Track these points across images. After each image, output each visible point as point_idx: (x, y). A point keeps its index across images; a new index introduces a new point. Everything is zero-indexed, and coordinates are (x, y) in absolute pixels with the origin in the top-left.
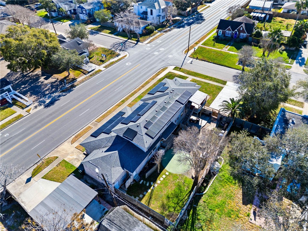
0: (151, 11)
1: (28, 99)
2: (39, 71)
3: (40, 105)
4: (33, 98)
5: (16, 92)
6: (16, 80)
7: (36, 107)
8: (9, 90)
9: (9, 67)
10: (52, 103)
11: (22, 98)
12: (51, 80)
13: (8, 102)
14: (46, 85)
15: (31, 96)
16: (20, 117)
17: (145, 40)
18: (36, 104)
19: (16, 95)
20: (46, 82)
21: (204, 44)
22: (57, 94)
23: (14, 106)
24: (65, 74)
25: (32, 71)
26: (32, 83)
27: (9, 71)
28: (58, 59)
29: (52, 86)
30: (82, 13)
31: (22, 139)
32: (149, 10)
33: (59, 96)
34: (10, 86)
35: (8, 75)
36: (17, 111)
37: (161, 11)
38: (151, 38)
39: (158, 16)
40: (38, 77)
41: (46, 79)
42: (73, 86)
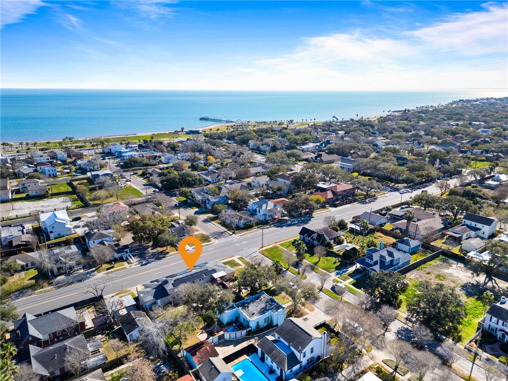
0: (259, 210)
1: (134, 260)
2: (151, 244)
3: (139, 264)
4: (137, 259)
5: (130, 254)
6: (135, 247)
7: (136, 265)
8: (127, 252)
9: (133, 238)
10: (146, 264)
11: (131, 258)
12: (154, 251)
13: (123, 259)
14: (150, 253)
15: (137, 258)
16: (125, 268)
17: (239, 233)
18: (137, 263)
19: (129, 256)
20: (151, 251)
21: (281, 245)
22: (151, 260)
23: (125, 262)
24: (165, 248)
25: (147, 244)
26: (142, 250)
27: (132, 241)
28: (161, 238)
29: (152, 255)
30: (209, 204)
31: (119, 279)
32: (258, 209)
33: (152, 261)
34: (128, 250)
35: (132, 243)
36: (125, 264)
37: (267, 211)
38: (247, 232)
39: (264, 215)
40: (148, 247)
41: (152, 249)
42: (164, 257)
